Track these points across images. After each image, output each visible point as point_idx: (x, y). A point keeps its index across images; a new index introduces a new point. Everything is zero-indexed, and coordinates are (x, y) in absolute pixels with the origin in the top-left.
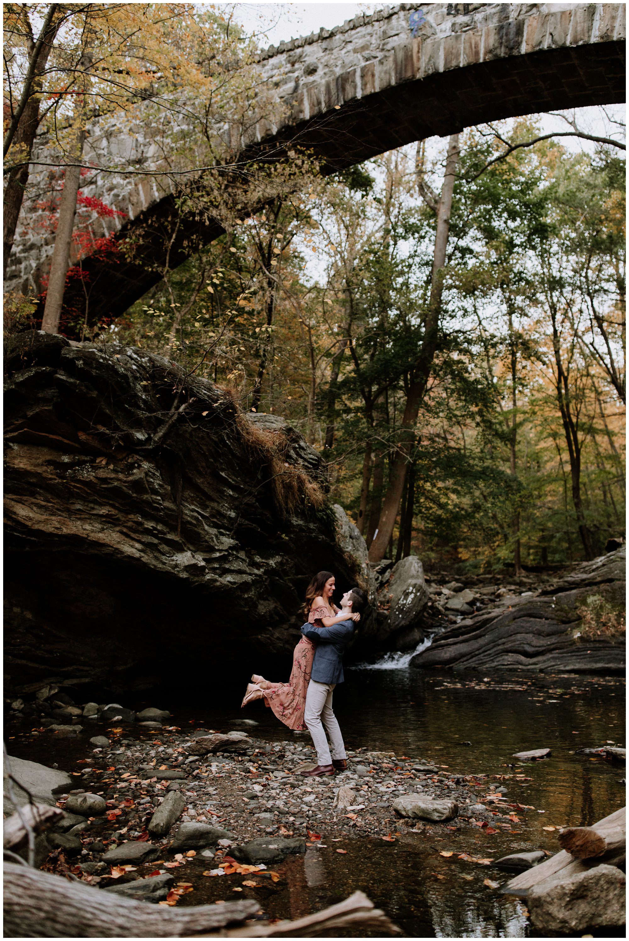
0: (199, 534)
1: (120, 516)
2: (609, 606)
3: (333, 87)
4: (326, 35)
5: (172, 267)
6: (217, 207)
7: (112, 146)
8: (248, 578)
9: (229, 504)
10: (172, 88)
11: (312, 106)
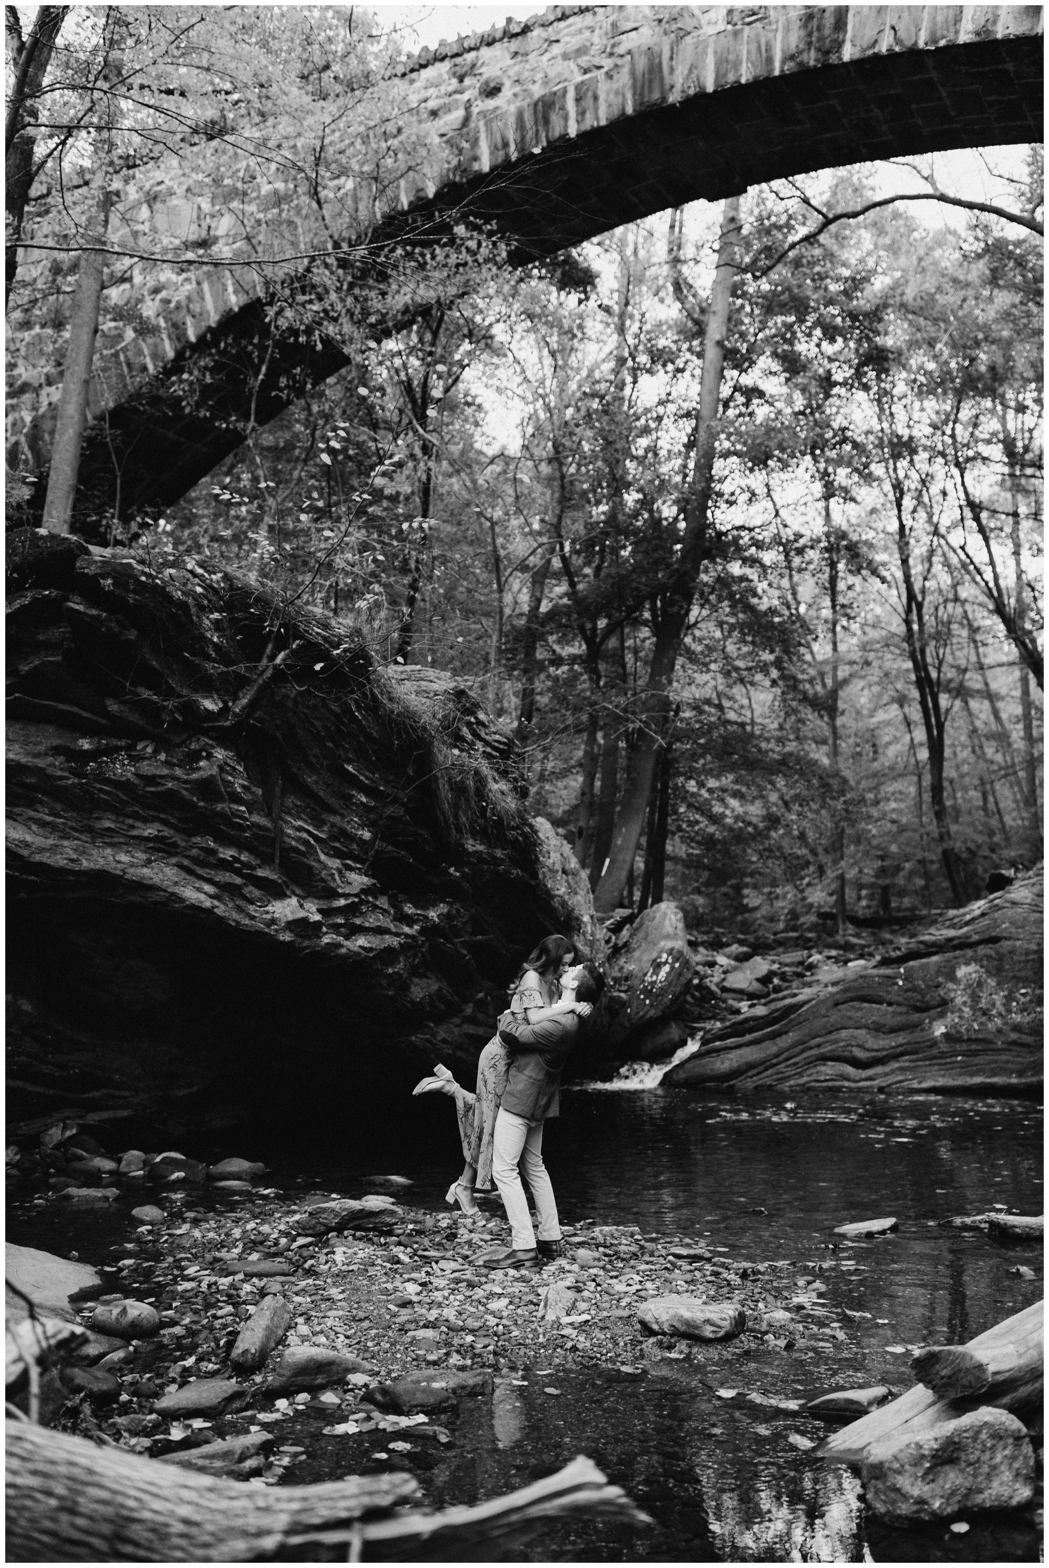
0: (311, 868)
1: (178, 839)
2: (992, 982)
3: (528, 117)
4: (517, 30)
5: (261, 421)
6: (335, 320)
7: (158, 216)
8: (394, 942)
9: (360, 817)
10: (257, 119)
11: (494, 149)
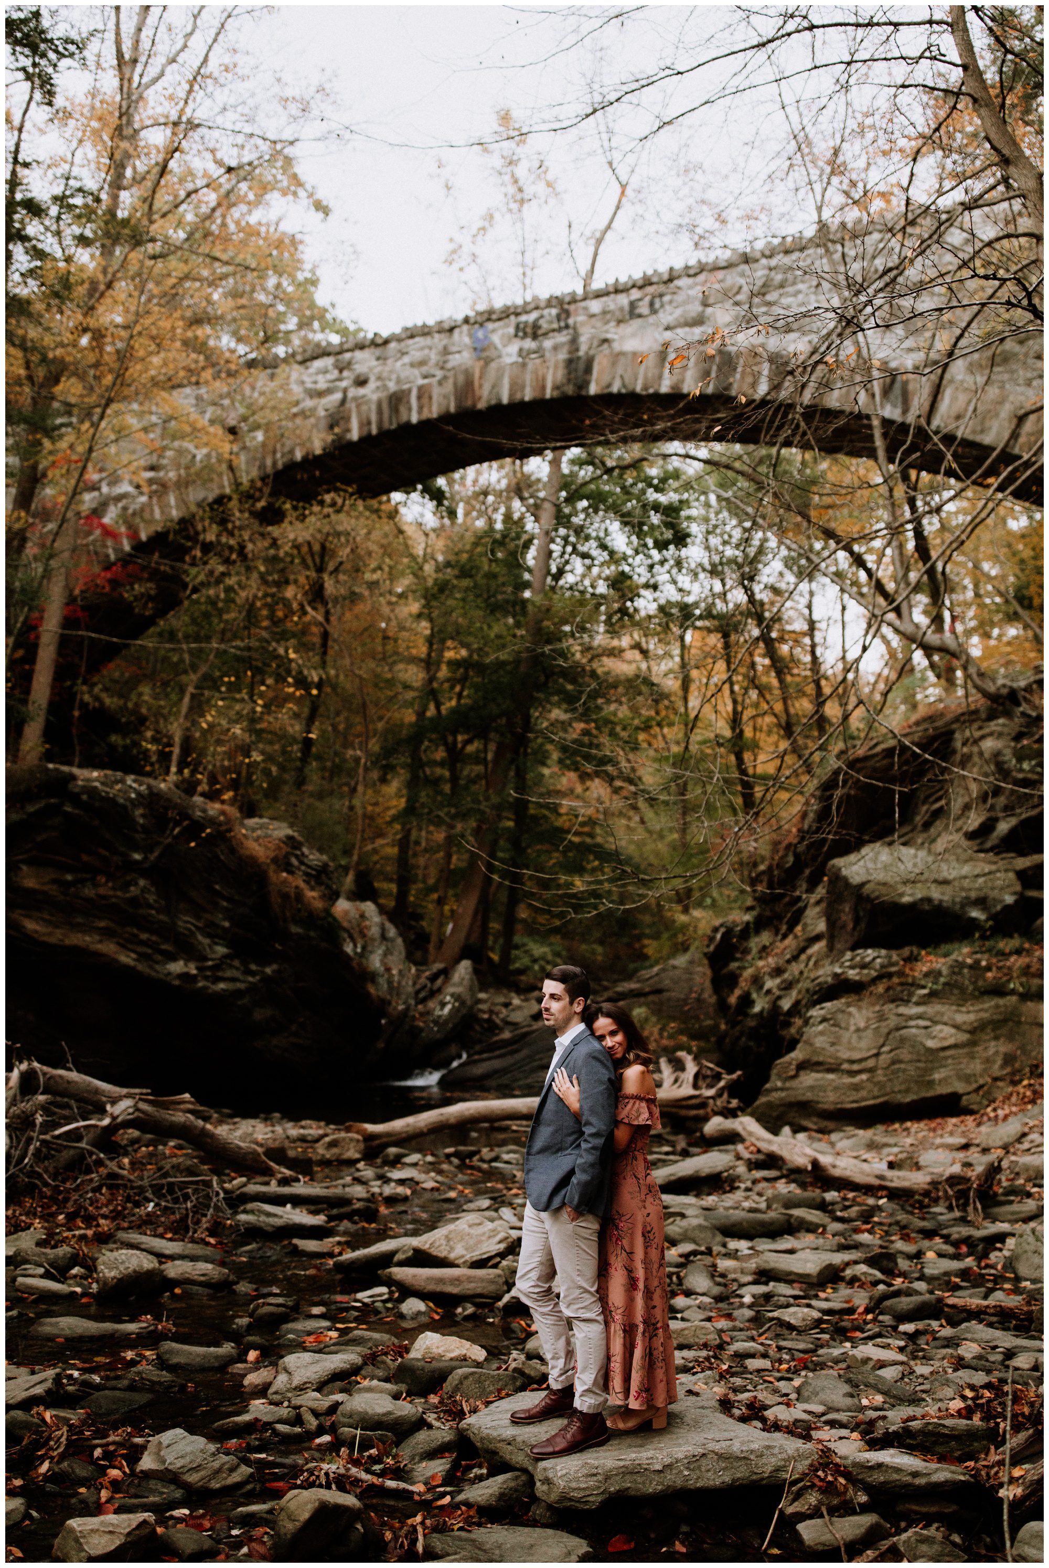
0: (192, 943)
1: (117, 928)
2: (654, 1019)
3: (385, 406)
4: (379, 341)
8: (241, 986)
9: (223, 915)
11: (361, 425)
